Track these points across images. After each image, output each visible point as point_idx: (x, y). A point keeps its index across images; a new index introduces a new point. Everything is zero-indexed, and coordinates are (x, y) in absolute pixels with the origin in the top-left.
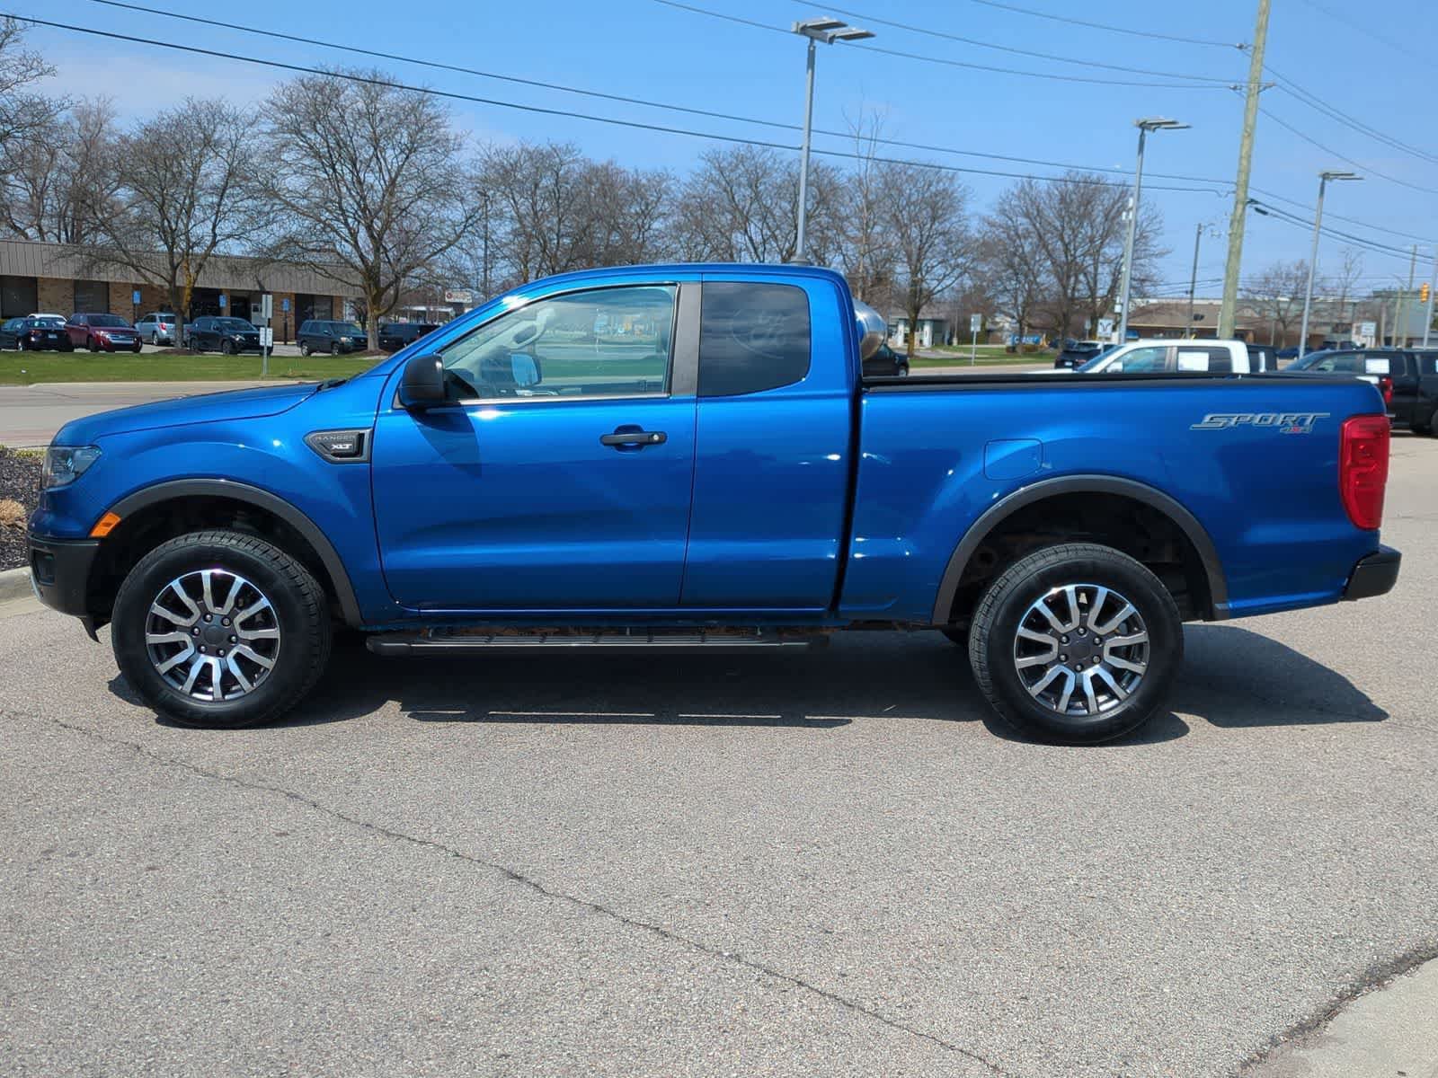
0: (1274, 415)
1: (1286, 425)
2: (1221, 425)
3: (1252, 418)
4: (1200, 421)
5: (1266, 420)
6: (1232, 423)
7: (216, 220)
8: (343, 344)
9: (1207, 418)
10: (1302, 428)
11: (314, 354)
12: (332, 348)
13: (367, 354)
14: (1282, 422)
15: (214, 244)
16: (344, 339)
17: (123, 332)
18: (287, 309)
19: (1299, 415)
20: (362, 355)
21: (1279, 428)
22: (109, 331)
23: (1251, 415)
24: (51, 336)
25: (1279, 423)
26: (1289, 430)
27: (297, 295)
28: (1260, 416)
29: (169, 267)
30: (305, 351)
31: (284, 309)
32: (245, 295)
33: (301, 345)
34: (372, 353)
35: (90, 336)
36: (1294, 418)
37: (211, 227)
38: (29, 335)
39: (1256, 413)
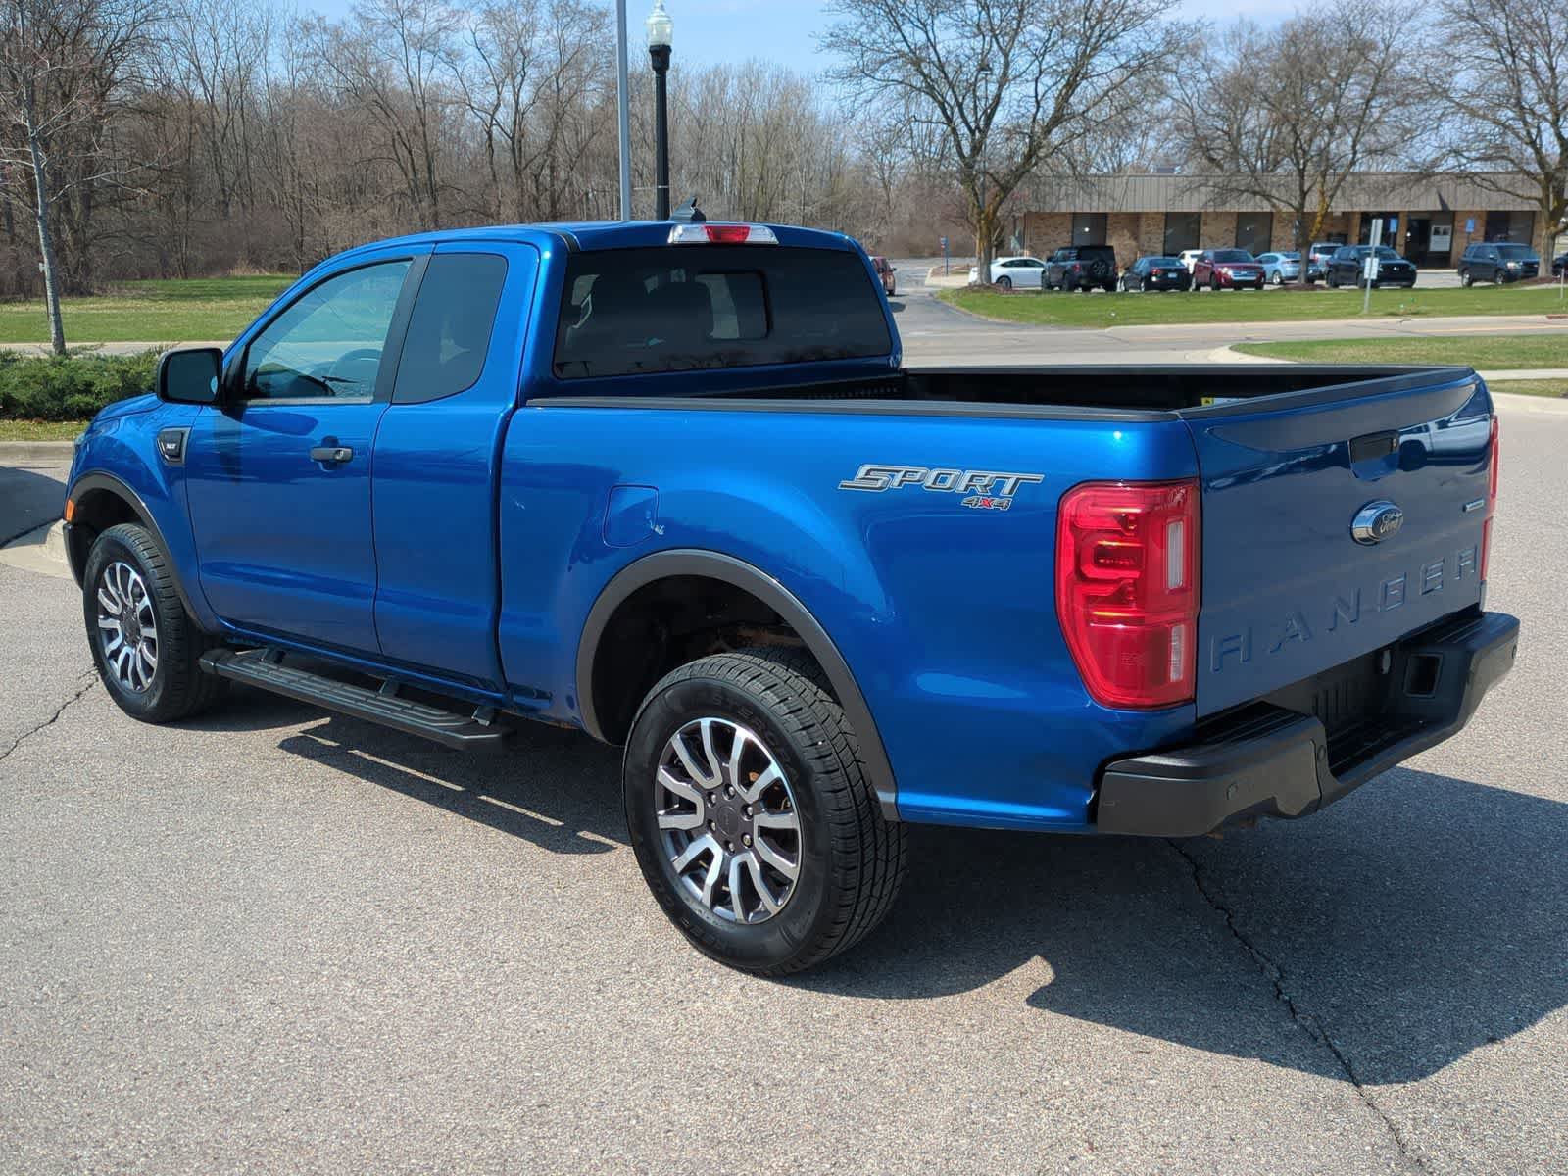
0: (956, 473)
1: (973, 493)
2: (879, 484)
3: (924, 476)
4: (851, 476)
5: (943, 481)
6: (895, 483)
7: (1358, 134)
8: (1509, 271)
9: (862, 473)
10: (996, 500)
11: (1475, 285)
12: (1496, 277)
13: (1537, 283)
14: (967, 487)
15: (1353, 163)
16: (1511, 265)
17: (1246, 268)
18: (1471, 230)
19: (993, 475)
20: (1528, 284)
21: (963, 496)
22: (1232, 267)
23: (923, 471)
24: (1171, 276)
25: (961, 488)
26: (975, 502)
27: (1490, 213)
28: (935, 473)
29: (1298, 193)
30: (1465, 281)
31: (1467, 230)
32: (1426, 216)
33: (1462, 273)
34: (1543, 281)
35: (1213, 273)
36: (986, 481)
37: (1351, 143)
38: (1151, 275)
39: (931, 468)
